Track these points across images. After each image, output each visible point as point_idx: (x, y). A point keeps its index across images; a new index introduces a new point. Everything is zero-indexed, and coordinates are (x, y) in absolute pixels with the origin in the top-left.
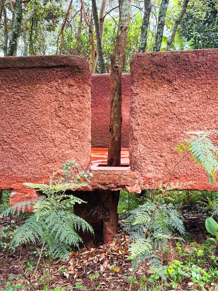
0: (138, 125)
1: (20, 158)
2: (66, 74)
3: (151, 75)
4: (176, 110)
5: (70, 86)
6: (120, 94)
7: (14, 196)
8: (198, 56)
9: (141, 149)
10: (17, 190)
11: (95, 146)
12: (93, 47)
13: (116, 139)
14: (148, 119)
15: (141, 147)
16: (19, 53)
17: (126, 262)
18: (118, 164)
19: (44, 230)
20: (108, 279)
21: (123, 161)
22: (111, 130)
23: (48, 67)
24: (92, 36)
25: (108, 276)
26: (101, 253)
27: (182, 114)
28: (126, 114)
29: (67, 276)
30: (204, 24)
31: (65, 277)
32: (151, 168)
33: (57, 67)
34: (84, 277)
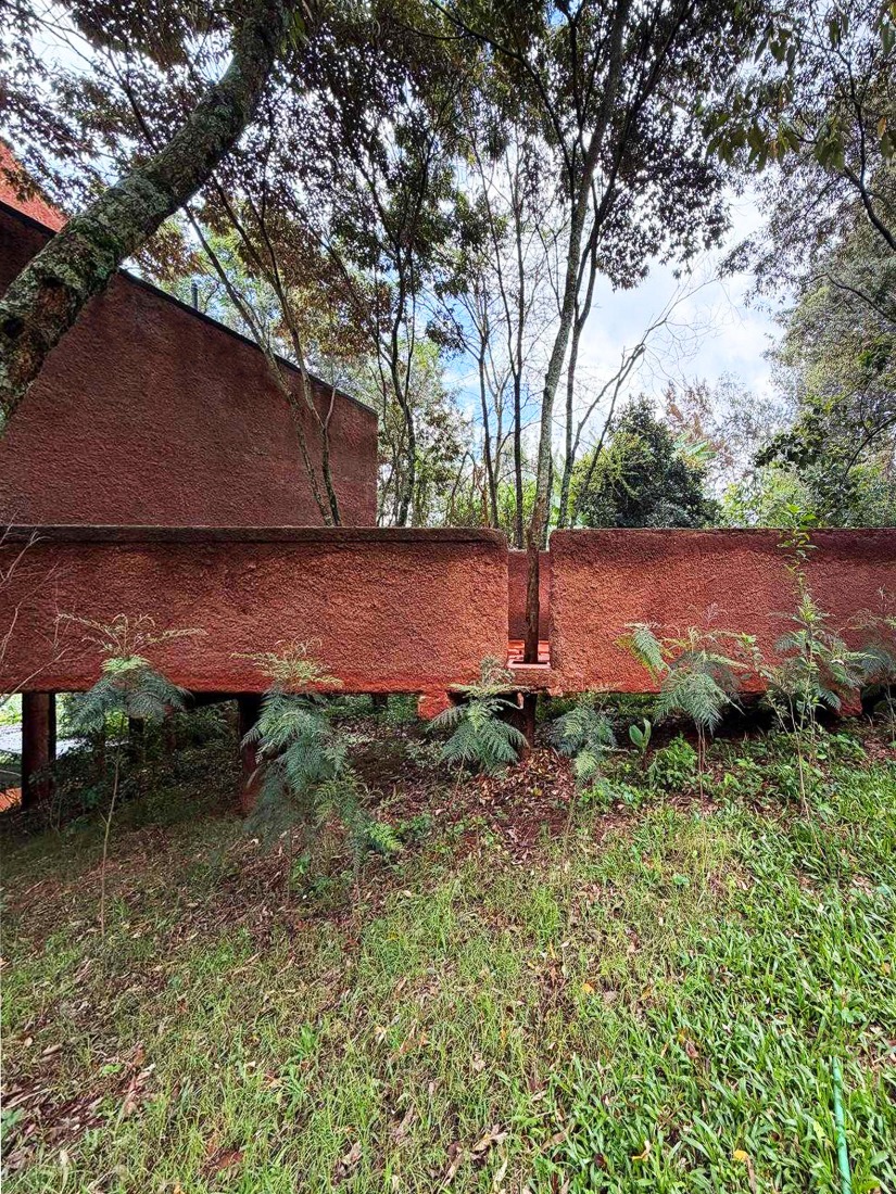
0: (559, 613)
1: (432, 653)
2: (482, 550)
3: (571, 554)
4: (598, 597)
5: (487, 564)
6: (537, 576)
7: (424, 700)
8: (618, 536)
9: (562, 643)
10: (427, 694)
11: (513, 637)
12: (486, 516)
13: (534, 631)
14: (570, 607)
15: (562, 641)
16: (408, 525)
17: (547, 783)
18: (536, 661)
19: (479, 744)
20: (531, 805)
21: (540, 658)
22: (528, 619)
23: (463, 542)
24: (485, 503)
25: (530, 801)
26: (519, 772)
27: (603, 601)
28: (543, 600)
29: (484, 802)
30: (599, 497)
31: (481, 804)
32: (573, 666)
33: (472, 541)
34: (503, 803)
